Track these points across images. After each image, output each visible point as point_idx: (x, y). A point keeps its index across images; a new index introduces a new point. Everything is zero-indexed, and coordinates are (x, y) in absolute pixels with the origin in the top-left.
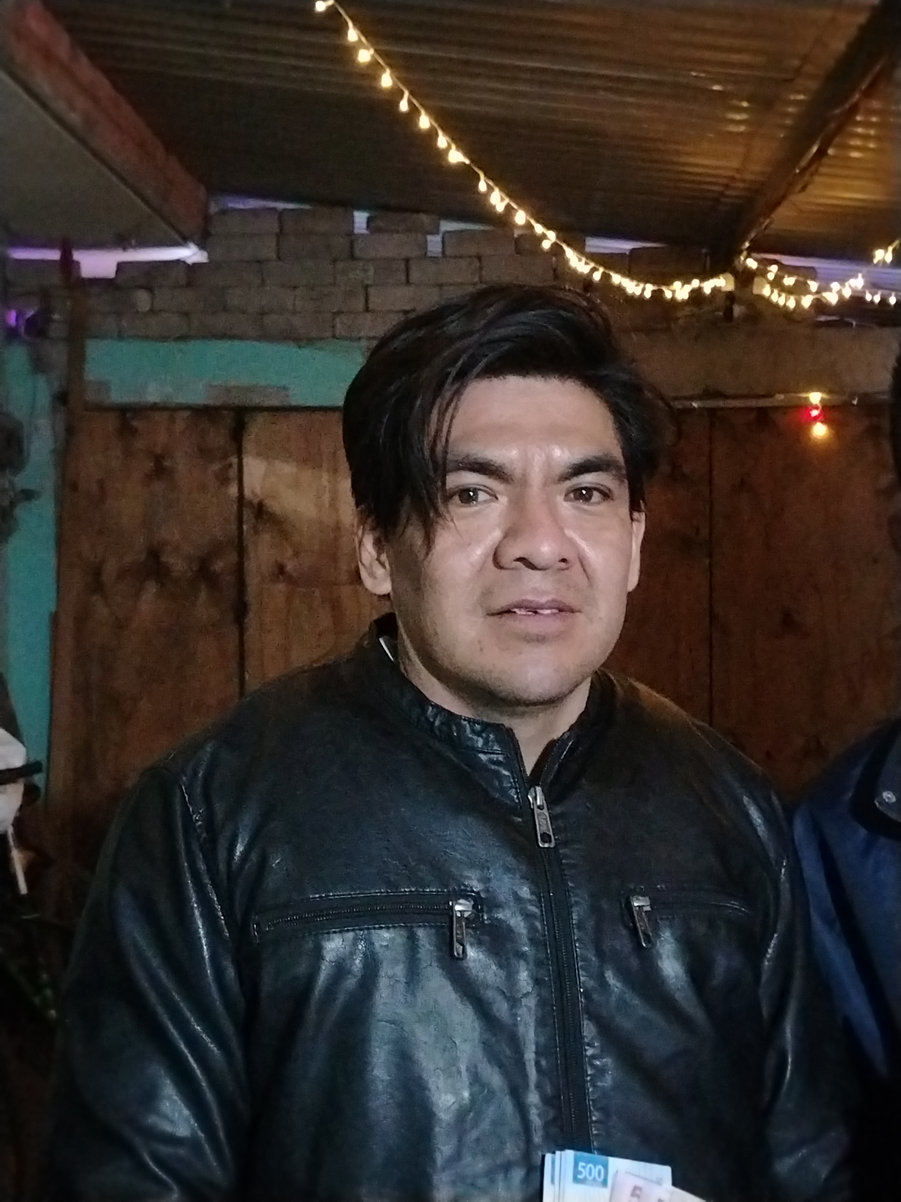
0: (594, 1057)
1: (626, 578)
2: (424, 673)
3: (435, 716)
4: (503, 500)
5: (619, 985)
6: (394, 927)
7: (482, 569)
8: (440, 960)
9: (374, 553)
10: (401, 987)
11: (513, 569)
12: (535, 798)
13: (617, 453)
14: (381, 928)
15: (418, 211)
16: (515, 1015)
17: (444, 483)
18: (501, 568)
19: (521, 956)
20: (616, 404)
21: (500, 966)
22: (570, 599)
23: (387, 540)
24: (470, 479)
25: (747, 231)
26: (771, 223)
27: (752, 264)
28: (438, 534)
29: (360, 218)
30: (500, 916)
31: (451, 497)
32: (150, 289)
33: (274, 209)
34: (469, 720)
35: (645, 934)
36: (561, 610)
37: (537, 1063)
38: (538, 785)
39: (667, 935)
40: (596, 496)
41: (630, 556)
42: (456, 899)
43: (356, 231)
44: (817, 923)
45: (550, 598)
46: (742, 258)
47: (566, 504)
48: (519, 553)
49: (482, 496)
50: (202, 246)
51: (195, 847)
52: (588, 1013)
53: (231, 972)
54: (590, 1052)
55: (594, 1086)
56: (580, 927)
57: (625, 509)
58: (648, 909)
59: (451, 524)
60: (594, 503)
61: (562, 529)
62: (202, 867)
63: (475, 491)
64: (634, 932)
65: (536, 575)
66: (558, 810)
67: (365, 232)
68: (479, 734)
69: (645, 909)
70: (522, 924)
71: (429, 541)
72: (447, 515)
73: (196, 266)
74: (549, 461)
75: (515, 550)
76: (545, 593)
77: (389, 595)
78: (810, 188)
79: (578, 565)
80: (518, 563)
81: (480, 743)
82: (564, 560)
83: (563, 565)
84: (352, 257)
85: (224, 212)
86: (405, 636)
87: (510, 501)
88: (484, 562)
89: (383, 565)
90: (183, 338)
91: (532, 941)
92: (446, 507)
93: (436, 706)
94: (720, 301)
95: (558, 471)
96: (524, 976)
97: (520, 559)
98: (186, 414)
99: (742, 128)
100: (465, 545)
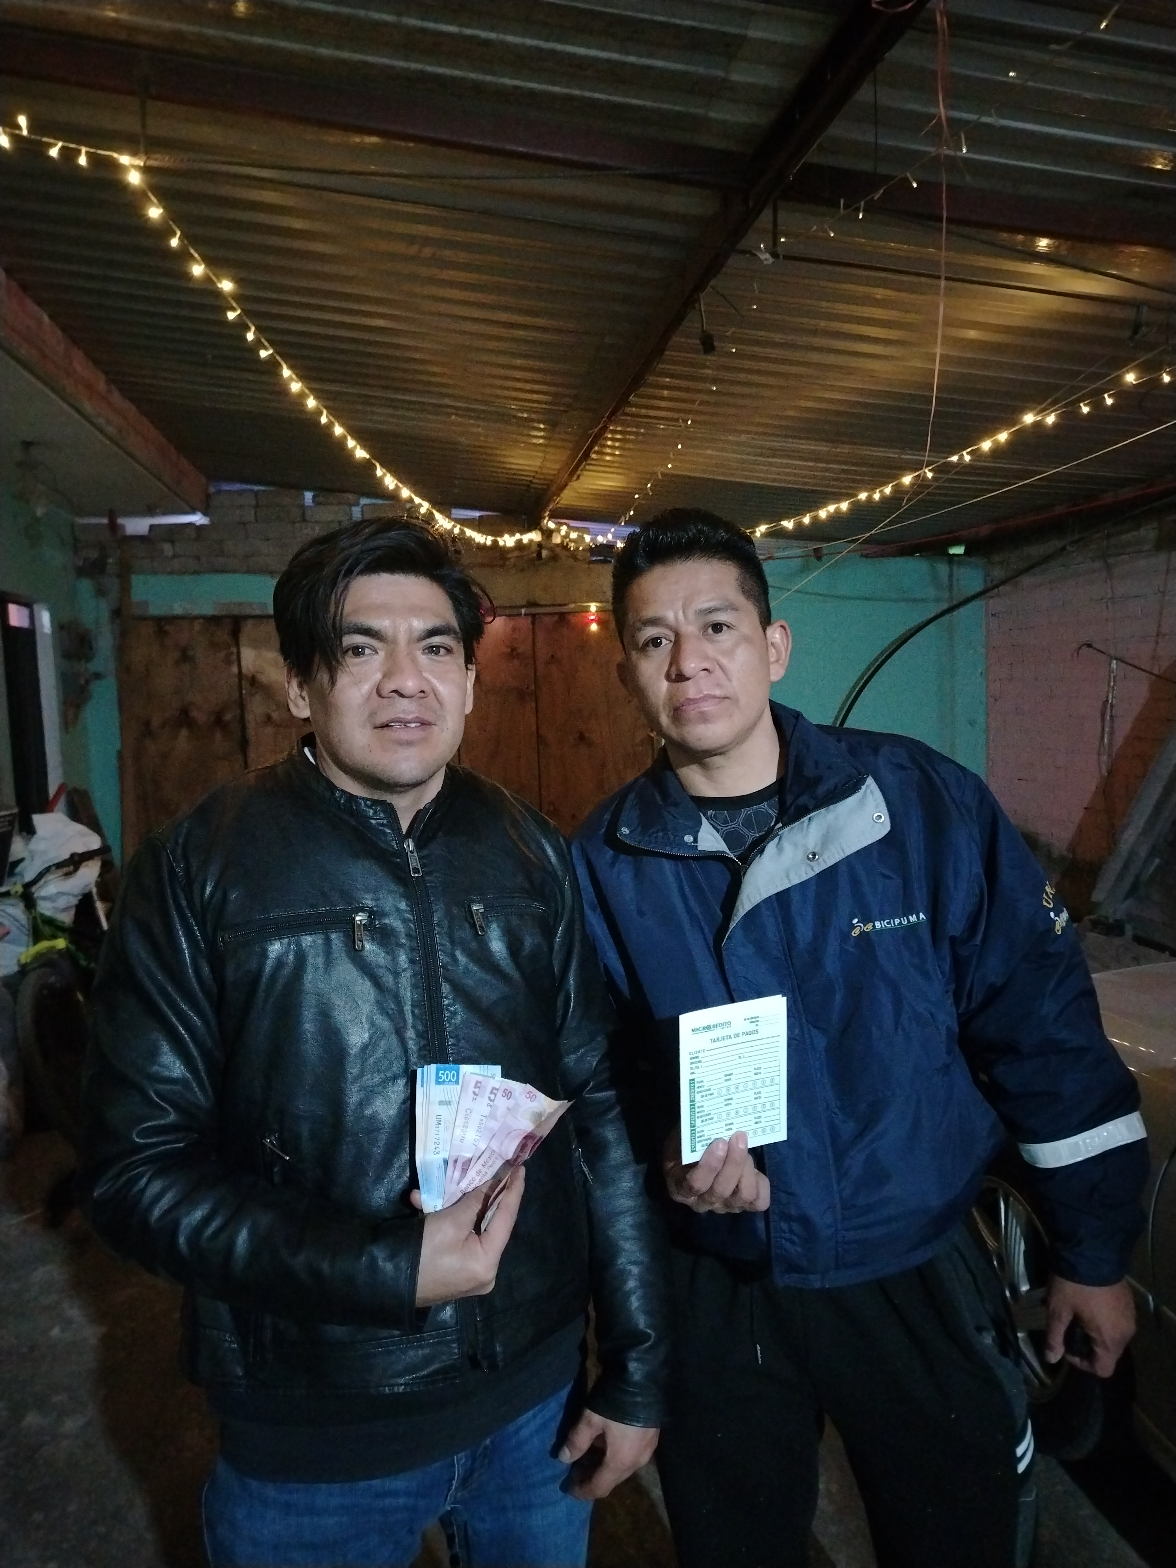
0: (449, 1005)
1: (464, 705)
2: (335, 768)
3: (341, 797)
4: (382, 654)
5: (464, 959)
6: (315, 933)
7: (368, 698)
8: (348, 953)
9: (299, 692)
10: (321, 972)
11: (389, 698)
12: (409, 846)
13: (454, 623)
14: (306, 935)
15: (344, 492)
16: (398, 983)
17: (341, 642)
18: (383, 697)
19: (402, 946)
20: (452, 593)
21: (387, 953)
22: (428, 717)
23: (305, 681)
24: (359, 639)
25: (547, 505)
26: (560, 500)
27: (551, 525)
28: (338, 676)
29: (308, 496)
30: (387, 921)
31: (347, 651)
32: (172, 542)
33: (252, 490)
34: (363, 798)
35: (481, 927)
36: (422, 724)
37: (413, 1012)
38: (410, 838)
39: (494, 926)
40: (442, 651)
41: (466, 690)
42: (356, 913)
43: (306, 504)
44: (588, 911)
45: (415, 715)
46: (545, 521)
47: (424, 657)
48: (394, 688)
49: (367, 651)
50: (205, 514)
51: (179, 890)
52: (445, 978)
53: (206, 970)
54: (446, 1002)
55: (450, 1023)
56: (438, 925)
57: (462, 661)
58: (483, 911)
59: (348, 670)
60: (442, 656)
61: (421, 672)
62: (184, 903)
63: (363, 648)
64: (473, 925)
65: (405, 701)
66: (425, 852)
67: (312, 504)
68: (370, 807)
69: (480, 911)
70: (401, 926)
71: (333, 682)
72: (344, 663)
73: (202, 527)
74: (410, 630)
75: (390, 686)
76: (412, 712)
77: (309, 718)
78: (581, 478)
79: (432, 695)
80: (393, 694)
81: (371, 812)
82: (423, 692)
83: (422, 695)
84: (304, 520)
85: (219, 492)
86: (320, 745)
87: (386, 654)
88: (371, 694)
89: (303, 699)
90: (196, 572)
91: (409, 936)
92: (344, 658)
93: (342, 791)
94: (534, 548)
95: (416, 634)
96: (403, 959)
97: (394, 691)
98: (201, 621)
99: (541, 441)
100: (357, 683)
